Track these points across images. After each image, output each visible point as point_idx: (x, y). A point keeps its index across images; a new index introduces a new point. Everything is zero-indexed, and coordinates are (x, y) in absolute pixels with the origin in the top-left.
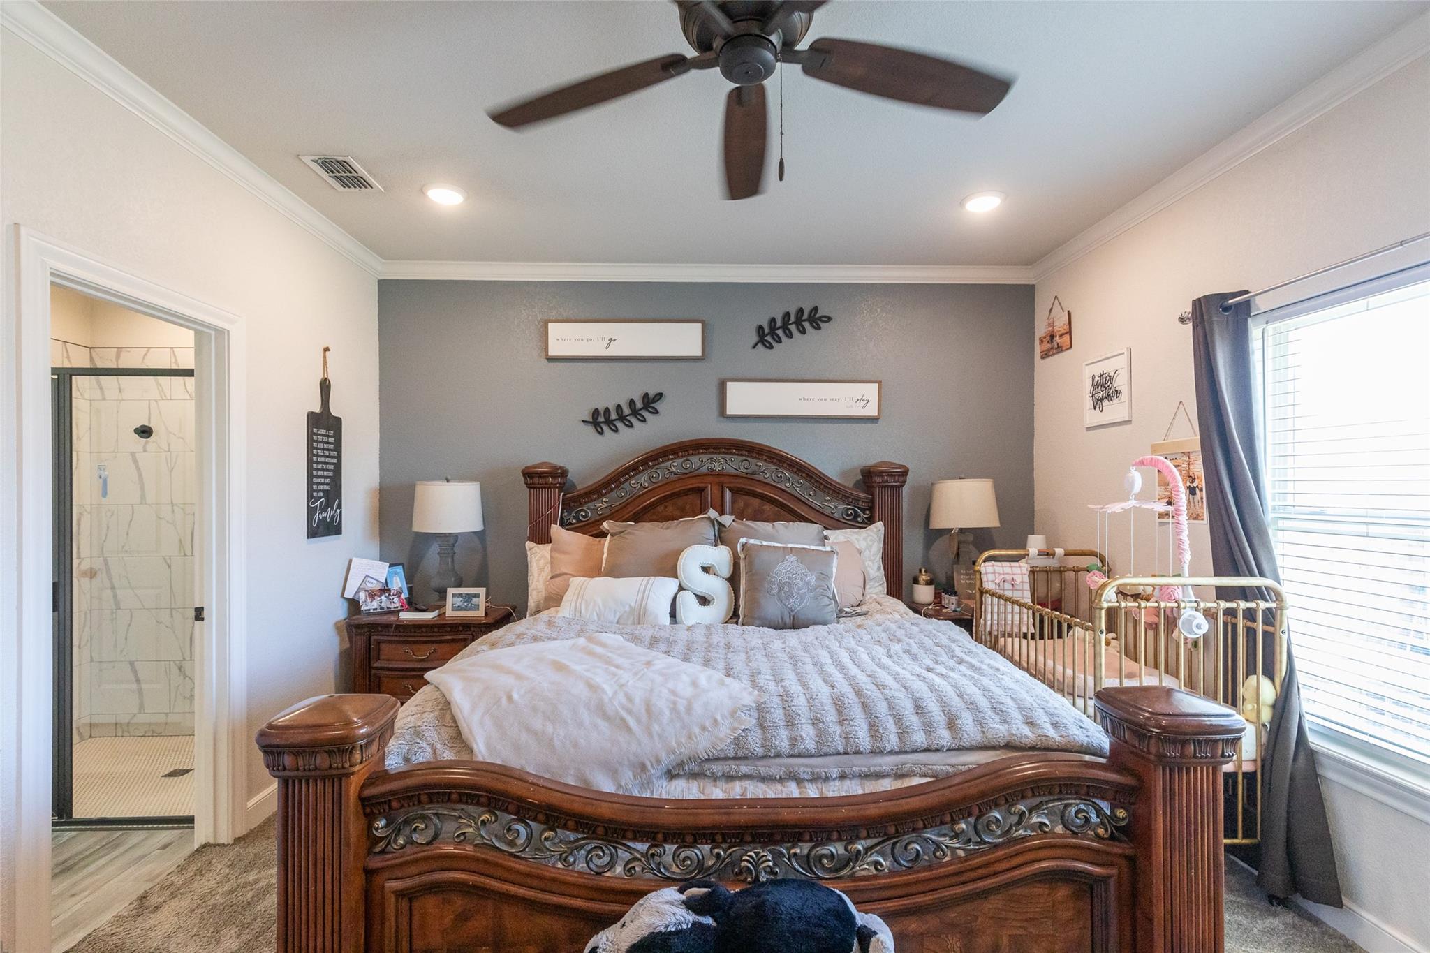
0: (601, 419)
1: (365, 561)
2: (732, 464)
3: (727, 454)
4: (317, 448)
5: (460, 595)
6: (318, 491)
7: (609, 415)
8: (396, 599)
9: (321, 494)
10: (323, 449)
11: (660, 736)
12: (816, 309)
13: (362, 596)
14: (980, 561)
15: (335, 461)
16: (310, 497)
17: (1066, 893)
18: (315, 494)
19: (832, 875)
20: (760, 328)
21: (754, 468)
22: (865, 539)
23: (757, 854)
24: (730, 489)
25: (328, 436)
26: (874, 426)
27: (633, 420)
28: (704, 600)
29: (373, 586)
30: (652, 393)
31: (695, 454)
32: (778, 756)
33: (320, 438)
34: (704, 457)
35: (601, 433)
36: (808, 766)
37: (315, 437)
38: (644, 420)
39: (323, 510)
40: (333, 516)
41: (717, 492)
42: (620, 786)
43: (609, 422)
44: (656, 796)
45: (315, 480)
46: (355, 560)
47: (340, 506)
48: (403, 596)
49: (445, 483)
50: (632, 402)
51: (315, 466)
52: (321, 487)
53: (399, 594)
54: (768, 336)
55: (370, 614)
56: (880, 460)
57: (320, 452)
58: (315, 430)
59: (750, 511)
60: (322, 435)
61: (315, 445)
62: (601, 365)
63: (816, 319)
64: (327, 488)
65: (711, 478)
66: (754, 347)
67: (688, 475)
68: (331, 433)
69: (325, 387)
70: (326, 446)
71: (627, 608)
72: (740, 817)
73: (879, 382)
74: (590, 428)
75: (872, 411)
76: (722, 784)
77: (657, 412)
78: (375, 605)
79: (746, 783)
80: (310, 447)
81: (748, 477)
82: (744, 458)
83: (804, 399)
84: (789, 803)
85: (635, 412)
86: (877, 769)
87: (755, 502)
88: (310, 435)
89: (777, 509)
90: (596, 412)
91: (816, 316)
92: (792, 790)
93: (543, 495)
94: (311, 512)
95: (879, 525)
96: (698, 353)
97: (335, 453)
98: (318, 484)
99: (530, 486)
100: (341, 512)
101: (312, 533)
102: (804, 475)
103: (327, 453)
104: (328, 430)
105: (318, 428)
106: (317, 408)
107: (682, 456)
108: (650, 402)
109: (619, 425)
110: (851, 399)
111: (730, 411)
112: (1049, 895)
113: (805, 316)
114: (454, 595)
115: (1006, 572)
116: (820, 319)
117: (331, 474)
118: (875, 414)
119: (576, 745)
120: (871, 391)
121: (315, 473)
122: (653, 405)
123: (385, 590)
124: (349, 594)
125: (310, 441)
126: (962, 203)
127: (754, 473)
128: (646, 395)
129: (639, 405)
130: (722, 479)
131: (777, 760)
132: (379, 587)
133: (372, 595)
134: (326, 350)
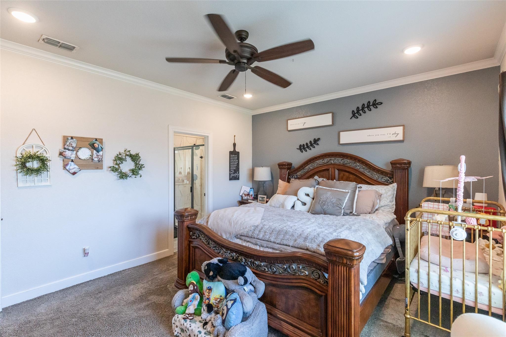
0: (302, 148)
1: (245, 187)
2: (338, 161)
3: (336, 157)
4: (232, 159)
5: (261, 197)
6: (232, 169)
7: (304, 146)
8: (251, 197)
9: (233, 170)
10: (234, 160)
11: (235, 228)
12: (375, 100)
13: (243, 195)
14: (423, 201)
15: (237, 162)
16: (230, 171)
17: (313, 297)
18: (231, 170)
19: (256, 269)
20: (353, 111)
21: (346, 162)
22: (385, 189)
23: (241, 258)
24: (337, 169)
25: (235, 156)
26: (402, 144)
27: (311, 147)
28: (304, 204)
29: (246, 193)
30: (316, 138)
31: (326, 158)
32: (254, 238)
33: (233, 157)
34: (329, 159)
35: (302, 152)
36: (260, 242)
37: (231, 157)
38: (314, 147)
39: (233, 174)
40: (237, 175)
41: (333, 170)
42: (226, 237)
43: (304, 149)
44: (233, 242)
45: (231, 167)
46: (243, 186)
47: (239, 173)
48: (253, 196)
49: (262, 168)
50: (311, 142)
51: (231, 164)
52: (233, 169)
53: (252, 196)
54: (356, 114)
55: (245, 200)
56: (399, 158)
57: (233, 160)
58: (231, 155)
59: (345, 177)
60: (234, 156)
61: (231, 159)
62: (302, 131)
63: (376, 104)
64: (235, 169)
65: (331, 166)
66: (351, 119)
67: (324, 165)
68: (236, 156)
69: (234, 145)
70: (234, 159)
71: (280, 204)
72: (248, 251)
73: (403, 126)
74: (299, 151)
75: (400, 137)
76: (246, 242)
77: (318, 144)
78: (246, 198)
79: (249, 243)
80: (230, 159)
81: (344, 165)
82: (342, 159)
83: (370, 135)
84: (256, 250)
85: (312, 145)
86: (274, 247)
87: (347, 174)
88: (230, 156)
89: (355, 177)
90: (300, 146)
91: (376, 103)
92: (258, 248)
93: (283, 171)
94: (230, 174)
95: (395, 185)
96: (331, 123)
97: (237, 160)
98: (232, 168)
99: (280, 168)
100: (239, 175)
101: (230, 179)
102: (365, 165)
103: (235, 160)
104: (235, 155)
105: (232, 155)
106: (232, 150)
107: (322, 159)
108: (316, 141)
109: (307, 149)
110: (390, 134)
111: (341, 143)
112: (308, 295)
113: (371, 104)
114: (260, 197)
115: (434, 207)
116: (377, 104)
117: (236, 165)
118: (402, 139)
119: (222, 226)
120: (400, 130)
121: (231, 165)
122: (317, 142)
123: (248, 195)
124: (241, 195)
125: (230, 158)
126: (403, 51)
127: (346, 164)
128: (315, 139)
129: (313, 142)
130: (335, 166)
131: (254, 239)
132: (247, 193)
133: (245, 195)
134: (235, 136)
